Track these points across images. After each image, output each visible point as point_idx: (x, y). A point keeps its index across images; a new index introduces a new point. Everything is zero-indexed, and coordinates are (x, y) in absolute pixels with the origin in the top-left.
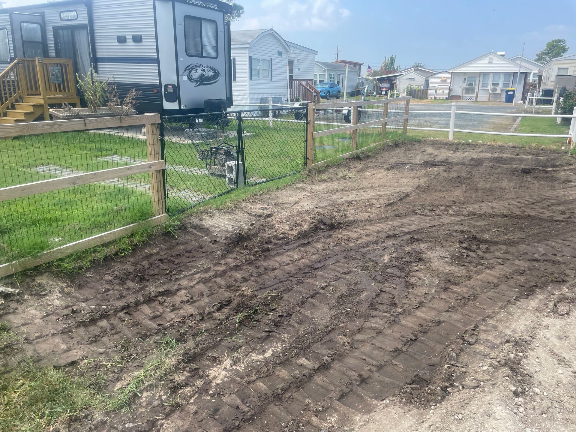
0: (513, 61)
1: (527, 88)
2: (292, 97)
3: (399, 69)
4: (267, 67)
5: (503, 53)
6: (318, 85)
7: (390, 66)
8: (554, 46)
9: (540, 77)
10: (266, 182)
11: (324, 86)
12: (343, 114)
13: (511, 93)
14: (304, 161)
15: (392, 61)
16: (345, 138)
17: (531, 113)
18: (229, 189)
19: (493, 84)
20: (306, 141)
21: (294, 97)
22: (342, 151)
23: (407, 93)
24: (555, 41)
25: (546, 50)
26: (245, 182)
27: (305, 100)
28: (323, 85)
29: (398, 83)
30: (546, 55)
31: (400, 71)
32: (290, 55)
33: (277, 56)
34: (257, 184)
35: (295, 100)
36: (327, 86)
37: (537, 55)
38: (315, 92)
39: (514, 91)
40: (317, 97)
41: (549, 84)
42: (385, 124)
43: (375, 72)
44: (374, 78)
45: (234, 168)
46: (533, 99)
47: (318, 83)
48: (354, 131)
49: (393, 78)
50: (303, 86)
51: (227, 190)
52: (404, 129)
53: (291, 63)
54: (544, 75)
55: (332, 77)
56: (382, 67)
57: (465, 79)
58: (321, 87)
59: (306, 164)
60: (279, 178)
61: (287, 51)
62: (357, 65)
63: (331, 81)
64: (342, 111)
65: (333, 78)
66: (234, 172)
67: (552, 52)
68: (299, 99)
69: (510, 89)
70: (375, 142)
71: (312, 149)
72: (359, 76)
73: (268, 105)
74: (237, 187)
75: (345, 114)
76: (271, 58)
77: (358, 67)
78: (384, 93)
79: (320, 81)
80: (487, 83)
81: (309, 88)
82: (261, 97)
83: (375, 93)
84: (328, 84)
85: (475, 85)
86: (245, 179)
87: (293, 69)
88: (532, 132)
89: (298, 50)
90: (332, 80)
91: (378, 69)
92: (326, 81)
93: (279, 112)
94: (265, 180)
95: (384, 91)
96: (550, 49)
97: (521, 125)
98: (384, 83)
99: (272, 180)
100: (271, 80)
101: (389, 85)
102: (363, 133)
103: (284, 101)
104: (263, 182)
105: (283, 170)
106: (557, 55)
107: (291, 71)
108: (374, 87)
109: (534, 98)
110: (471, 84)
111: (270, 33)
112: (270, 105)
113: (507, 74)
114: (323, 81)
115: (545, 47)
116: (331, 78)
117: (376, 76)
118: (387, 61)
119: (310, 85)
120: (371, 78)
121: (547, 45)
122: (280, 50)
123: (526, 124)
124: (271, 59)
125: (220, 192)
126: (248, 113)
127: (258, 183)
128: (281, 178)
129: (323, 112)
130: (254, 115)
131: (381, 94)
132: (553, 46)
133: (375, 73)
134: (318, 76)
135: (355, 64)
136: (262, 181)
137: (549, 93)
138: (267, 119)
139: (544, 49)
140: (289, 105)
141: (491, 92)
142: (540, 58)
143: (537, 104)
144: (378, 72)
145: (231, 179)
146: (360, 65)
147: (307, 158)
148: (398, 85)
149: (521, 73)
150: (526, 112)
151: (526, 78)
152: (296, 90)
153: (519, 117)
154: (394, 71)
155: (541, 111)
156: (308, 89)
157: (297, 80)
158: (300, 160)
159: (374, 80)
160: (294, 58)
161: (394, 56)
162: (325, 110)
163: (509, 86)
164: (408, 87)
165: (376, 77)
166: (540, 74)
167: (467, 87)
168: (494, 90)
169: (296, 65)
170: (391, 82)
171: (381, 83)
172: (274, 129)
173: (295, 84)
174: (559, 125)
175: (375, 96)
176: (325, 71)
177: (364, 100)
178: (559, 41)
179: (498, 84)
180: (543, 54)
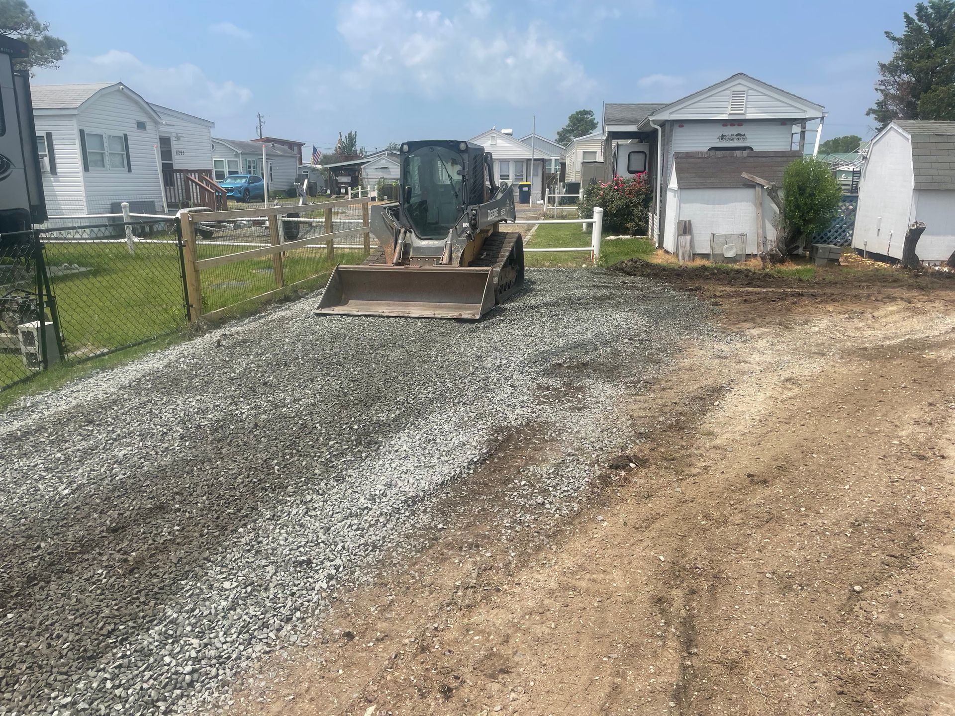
0: (526, 141)
1: (548, 181)
2: (169, 201)
3: (364, 153)
4: (118, 148)
5: (509, 131)
6: (228, 178)
7: (348, 148)
8: (580, 120)
9: (563, 165)
11: (238, 181)
13: (525, 189)
14: (185, 311)
15: (352, 140)
16: (269, 267)
17: (553, 217)
18: (28, 374)
19: (501, 176)
20: (184, 276)
21: (177, 201)
22: (259, 289)
23: (379, 190)
24: (580, 112)
25: (568, 126)
26: (62, 358)
27: (200, 205)
28: (236, 178)
29: (364, 175)
30: (570, 133)
31: (366, 157)
32: (163, 128)
33: (136, 130)
34: (88, 359)
35: (180, 206)
36: (244, 180)
37: (558, 133)
38: (216, 191)
39: (529, 186)
40: (219, 200)
41: (574, 175)
42: (332, 242)
43: (325, 157)
44: (325, 166)
45: (35, 334)
46: (554, 197)
47: (227, 174)
48: (274, 255)
49: (356, 167)
50: (193, 181)
51: (23, 376)
52: (365, 248)
53: (166, 142)
54: (568, 162)
55: (252, 165)
56: (336, 150)
58: (233, 181)
59: (189, 315)
60: (135, 345)
61: (155, 122)
62: (295, 147)
63: (250, 172)
65: (254, 167)
66: (36, 343)
67: (577, 129)
68: (188, 203)
69: (525, 183)
70: (317, 272)
71: (198, 289)
72: (301, 163)
73: (122, 217)
74: (46, 368)
76: (126, 132)
77: (296, 149)
78: (343, 191)
79: (230, 173)
81: (204, 185)
82: (111, 202)
83: (329, 192)
84: (244, 177)
86: (61, 353)
87: (170, 151)
88: (549, 246)
89: (175, 119)
90: (252, 170)
91: (330, 152)
92: (241, 171)
93: (151, 228)
94: (105, 351)
95: (343, 187)
96: (575, 124)
97: (537, 235)
98: (342, 175)
99: (121, 349)
100: (130, 170)
101: (350, 178)
103: (158, 209)
104: (102, 355)
105: (143, 330)
106: (584, 133)
107: (166, 153)
108: (326, 181)
109: (556, 195)
111: (117, 90)
112: (125, 215)
113: (518, 162)
114: (237, 172)
115: (567, 122)
116: (250, 167)
117: (327, 164)
118: (344, 140)
119: (206, 180)
120: (319, 167)
121: (570, 118)
122: (142, 120)
123: (543, 234)
124: (126, 136)
125: (9, 382)
126: (88, 230)
127: (92, 358)
128: (140, 344)
129: (231, 225)
130: (93, 235)
131: (339, 193)
132: (577, 119)
133: (326, 160)
134: (226, 165)
135: (291, 145)
136: (98, 353)
137: (573, 188)
138: (123, 241)
139: (567, 124)
140: (167, 214)
142: (564, 138)
143: (561, 204)
144: (331, 156)
145: (30, 355)
146: (300, 145)
147: (188, 306)
148: (364, 178)
149: (535, 160)
150: (546, 216)
151: (544, 167)
152: (180, 188)
153: (535, 224)
154: (356, 156)
155: (565, 214)
156: (201, 187)
157: (180, 171)
158: (178, 310)
159: (325, 169)
160: (172, 133)
161: (353, 133)
162: (235, 222)
163: (522, 179)
164: (379, 183)
165: (328, 166)
166: (563, 161)
169: (175, 146)
170: (355, 175)
171: (337, 176)
172: (137, 258)
173: (178, 177)
174: (585, 233)
175: (330, 196)
176: (237, 155)
177: (303, 203)
178: (585, 112)
179: (508, 176)
180: (566, 131)
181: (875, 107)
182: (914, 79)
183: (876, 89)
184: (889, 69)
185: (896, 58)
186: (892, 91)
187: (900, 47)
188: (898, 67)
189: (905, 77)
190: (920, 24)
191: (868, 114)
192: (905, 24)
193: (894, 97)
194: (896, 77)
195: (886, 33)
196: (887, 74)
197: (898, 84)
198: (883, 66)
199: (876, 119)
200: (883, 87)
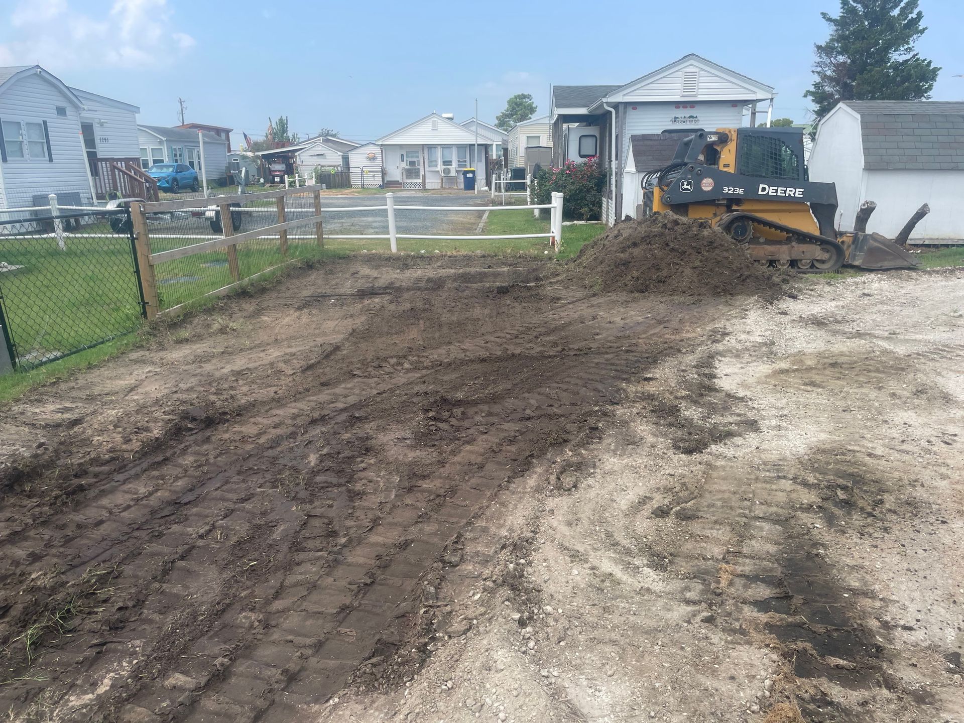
0: (466, 126)
1: (492, 167)
2: (99, 191)
3: (297, 140)
4: (36, 136)
5: (450, 115)
6: (152, 167)
7: (280, 134)
8: (519, 105)
9: (506, 150)
10: (61, 357)
11: (165, 170)
12: (207, 219)
13: (470, 175)
14: (140, 309)
15: (283, 126)
16: (217, 261)
17: (501, 204)
19: (444, 162)
20: (137, 272)
21: (104, 192)
22: (213, 284)
23: (317, 179)
24: (519, 96)
25: (507, 110)
26: (14, 363)
27: (129, 196)
28: (162, 167)
29: (299, 162)
30: (510, 118)
31: (299, 143)
32: (84, 114)
33: (56, 116)
34: (42, 364)
35: (107, 197)
36: (171, 169)
37: (497, 118)
38: (147, 181)
39: (473, 172)
40: (152, 190)
41: (519, 162)
42: (284, 233)
43: (256, 144)
44: (256, 154)
46: (500, 183)
47: (151, 164)
48: (228, 247)
49: (290, 154)
50: (120, 170)
52: (318, 239)
53: (87, 129)
54: (510, 147)
55: (178, 153)
56: (267, 136)
57: (402, 155)
58: (159, 171)
59: (144, 314)
60: (90, 347)
61: (77, 108)
62: (221, 133)
63: (176, 161)
64: (204, 214)
65: (180, 155)
67: (516, 114)
68: (116, 194)
69: (469, 169)
70: (271, 264)
71: (153, 285)
72: (229, 151)
73: (50, 210)
75: (211, 218)
76: (45, 119)
77: (223, 135)
78: (277, 179)
79: (155, 161)
80: (436, 161)
81: (132, 173)
82: (31, 195)
83: (262, 180)
84: (171, 166)
85: (419, 165)
86: (12, 357)
87: (93, 140)
89: (97, 104)
90: (178, 158)
91: (261, 139)
92: (166, 160)
93: (77, 221)
94: (59, 354)
95: (277, 176)
96: (513, 109)
97: (489, 223)
98: (275, 162)
99: (75, 353)
100: (51, 160)
101: (284, 166)
102: (249, 250)
103: (84, 200)
104: (56, 359)
105: (97, 330)
106: (524, 117)
107: (90, 142)
108: (258, 169)
109: (502, 181)
110: (412, 163)
111: (36, 74)
112: (54, 208)
113: (461, 147)
114: (162, 161)
115: (506, 106)
116: (176, 155)
117: (258, 151)
118: (274, 126)
119: (134, 169)
120: (250, 154)
121: (508, 102)
122: (62, 103)
123: (495, 221)
124: (45, 123)
126: (9, 226)
127: (45, 363)
128: (96, 345)
129: (167, 217)
130: (23, 230)
131: (273, 181)
132: (516, 104)
133: (255, 147)
134: (149, 153)
135: (218, 131)
136: (53, 357)
137: (519, 173)
138: (52, 235)
140: (96, 206)
141: (443, 174)
142: (502, 122)
143: (507, 191)
144: (262, 143)
146: (227, 132)
147: (144, 304)
148: (299, 165)
149: (478, 145)
150: (494, 203)
151: (486, 153)
152: (106, 178)
153: (485, 211)
154: (289, 143)
155: (513, 200)
156: (131, 177)
157: (106, 160)
158: (131, 308)
159: (257, 157)
160: (93, 119)
161: (284, 118)
162: (171, 213)
163: (466, 165)
164: (316, 169)
165: (260, 154)
166: (505, 146)
167: (408, 167)
168: (447, 171)
169: (98, 133)
170: (288, 162)
171: (270, 163)
172: (70, 253)
173: (103, 167)
174: (537, 219)
175: (263, 185)
176: (161, 142)
177: (243, 192)
178: (524, 96)
179: (451, 162)
180: (505, 116)
181: (812, 89)
182: (849, 61)
183: (813, 72)
184: (826, 50)
185: (832, 40)
186: (829, 73)
187: (835, 28)
188: (833, 48)
189: (841, 59)
190: (855, 5)
191: (805, 96)
192: (841, 6)
193: (831, 79)
194: (832, 59)
195: (822, 14)
196: (823, 55)
197: (834, 66)
198: (819, 48)
199: (813, 101)
200: (819, 69)
